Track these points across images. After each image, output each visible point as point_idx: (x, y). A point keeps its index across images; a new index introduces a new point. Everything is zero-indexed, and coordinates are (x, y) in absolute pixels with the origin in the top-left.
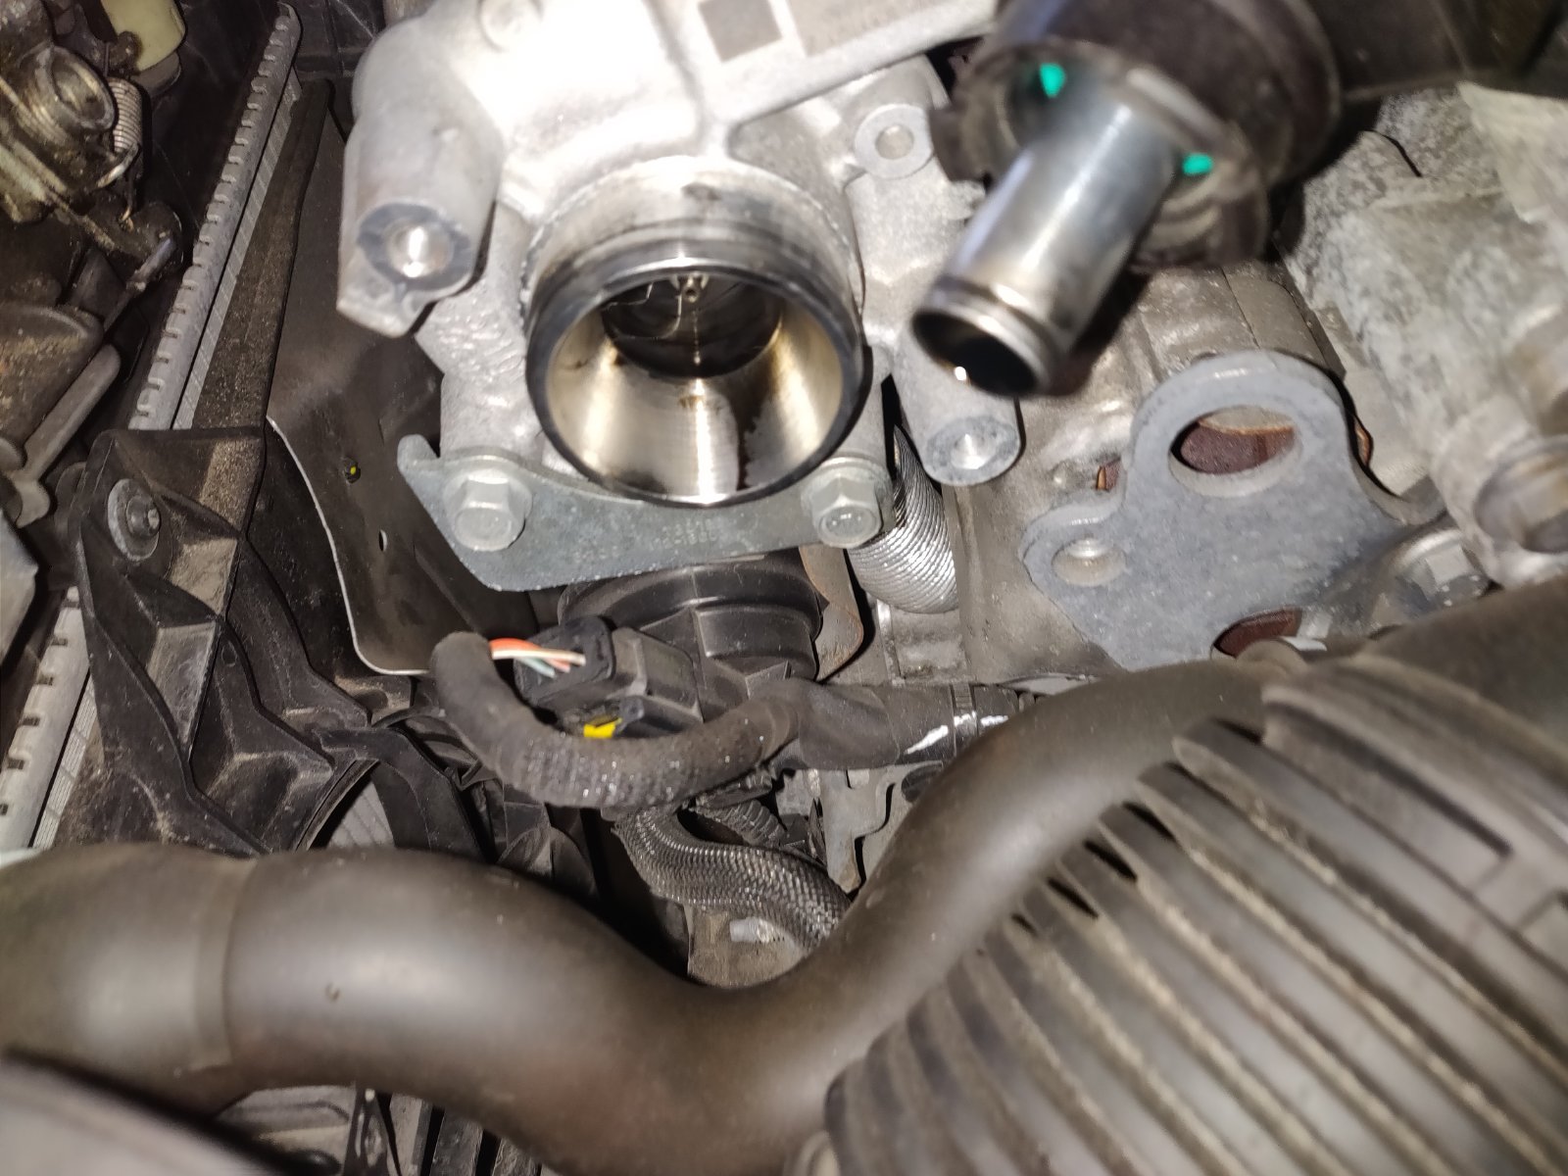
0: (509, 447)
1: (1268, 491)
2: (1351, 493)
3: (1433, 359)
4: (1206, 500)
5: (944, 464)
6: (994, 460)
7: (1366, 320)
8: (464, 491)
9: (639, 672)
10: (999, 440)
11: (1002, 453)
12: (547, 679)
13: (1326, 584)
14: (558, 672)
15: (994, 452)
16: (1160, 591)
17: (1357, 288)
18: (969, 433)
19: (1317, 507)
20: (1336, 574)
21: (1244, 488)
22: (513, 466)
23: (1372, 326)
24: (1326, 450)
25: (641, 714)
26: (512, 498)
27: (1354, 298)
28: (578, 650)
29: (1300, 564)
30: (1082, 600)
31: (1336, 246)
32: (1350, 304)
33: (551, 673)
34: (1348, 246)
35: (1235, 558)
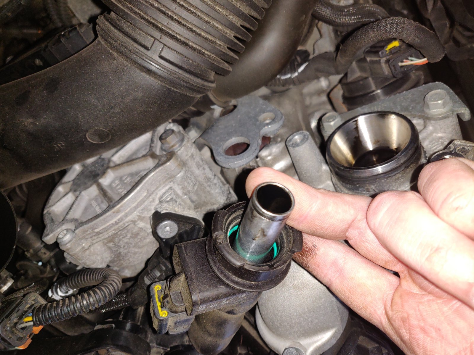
0: (432, 122)
1: (228, 140)
2: (211, 142)
3: (199, 168)
4: (241, 136)
5: (305, 135)
6: (292, 138)
7: (214, 178)
8: (444, 105)
9: (383, 65)
10: (291, 143)
11: (291, 140)
12: (411, 56)
13: (215, 123)
14: (407, 59)
15: (292, 140)
16: (250, 115)
17: (217, 186)
18: (299, 143)
19: (218, 138)
20: (213, 126)
21: (234, 140)
22: (429, 116)
23: (213, 177)
24: (217, 150)
25: (380, 53)
26: (428, 107)
27: (218, 184)
28: (402, 66)
29: (220, 126)
30: (268, 109)
31: (224, 196)
32: (218, 182)
33: (410, 58)
34: (221, 195)
35: (234, 125)
